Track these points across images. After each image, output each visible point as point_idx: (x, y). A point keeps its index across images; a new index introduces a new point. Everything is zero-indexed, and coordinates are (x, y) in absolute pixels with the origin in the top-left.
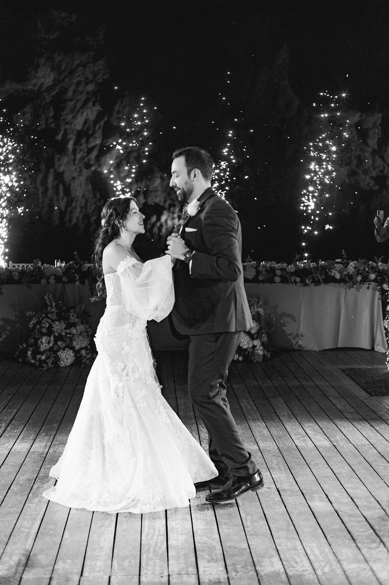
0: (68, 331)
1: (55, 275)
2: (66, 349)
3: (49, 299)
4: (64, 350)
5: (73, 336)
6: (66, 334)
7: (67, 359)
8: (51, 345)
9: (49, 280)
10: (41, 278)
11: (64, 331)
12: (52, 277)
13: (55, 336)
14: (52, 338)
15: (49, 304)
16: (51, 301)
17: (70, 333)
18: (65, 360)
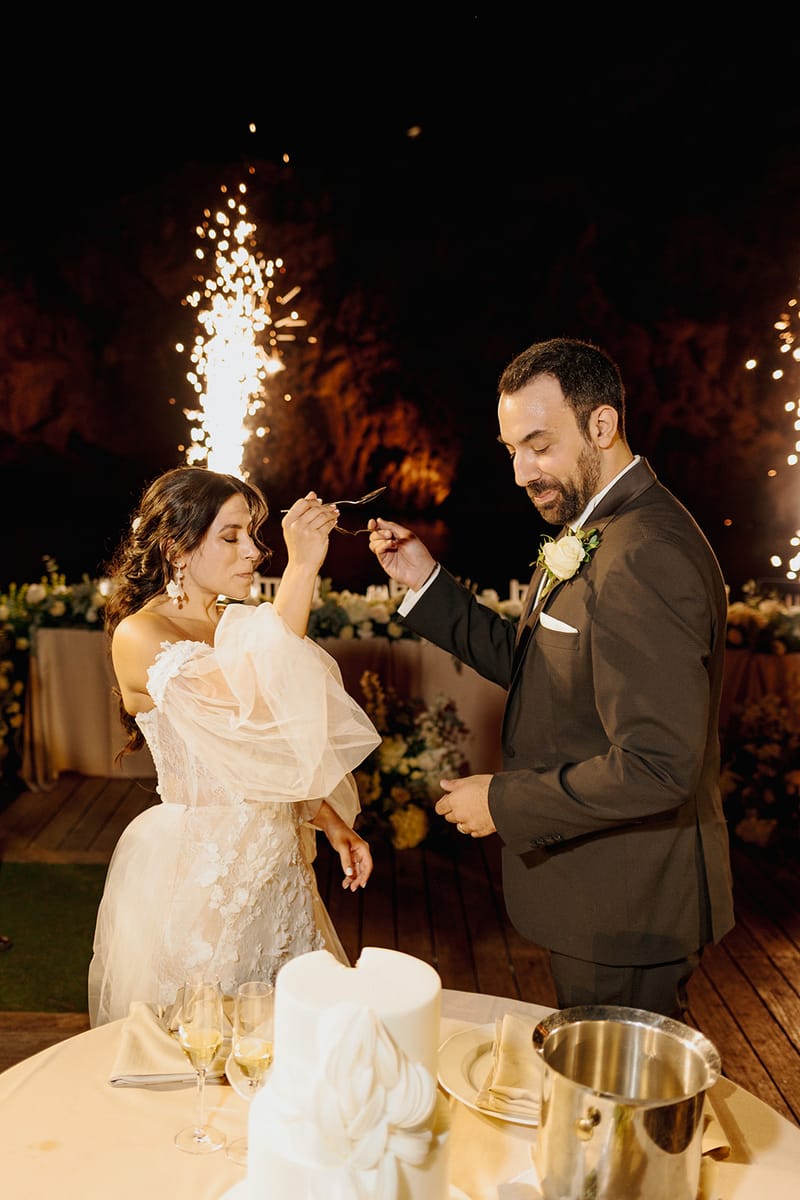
0: (413, 762)
1: (372, 621)
2: (411, 806)
3: (371, 685)
4: (405, 809)
5: (426, 775)
6: (412, 769)
7: (413, 832)
8: (375, 795)
9: (360, 632)
10: (341, 627)
11: (405, 762)
12: (368, 626)
13: (382, 774)
14: (377, 779)
15: (370, 696)
16: (373, 690)
17: (418, 769)
18: (409, 835)
